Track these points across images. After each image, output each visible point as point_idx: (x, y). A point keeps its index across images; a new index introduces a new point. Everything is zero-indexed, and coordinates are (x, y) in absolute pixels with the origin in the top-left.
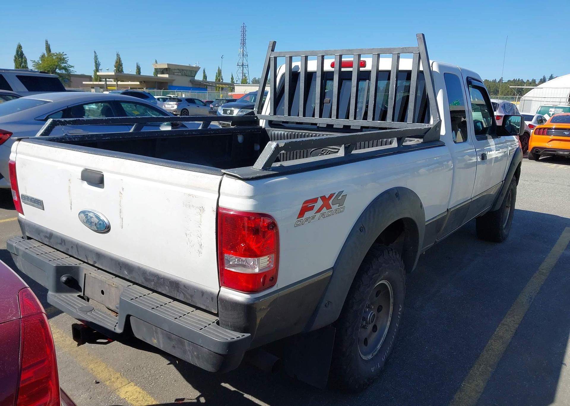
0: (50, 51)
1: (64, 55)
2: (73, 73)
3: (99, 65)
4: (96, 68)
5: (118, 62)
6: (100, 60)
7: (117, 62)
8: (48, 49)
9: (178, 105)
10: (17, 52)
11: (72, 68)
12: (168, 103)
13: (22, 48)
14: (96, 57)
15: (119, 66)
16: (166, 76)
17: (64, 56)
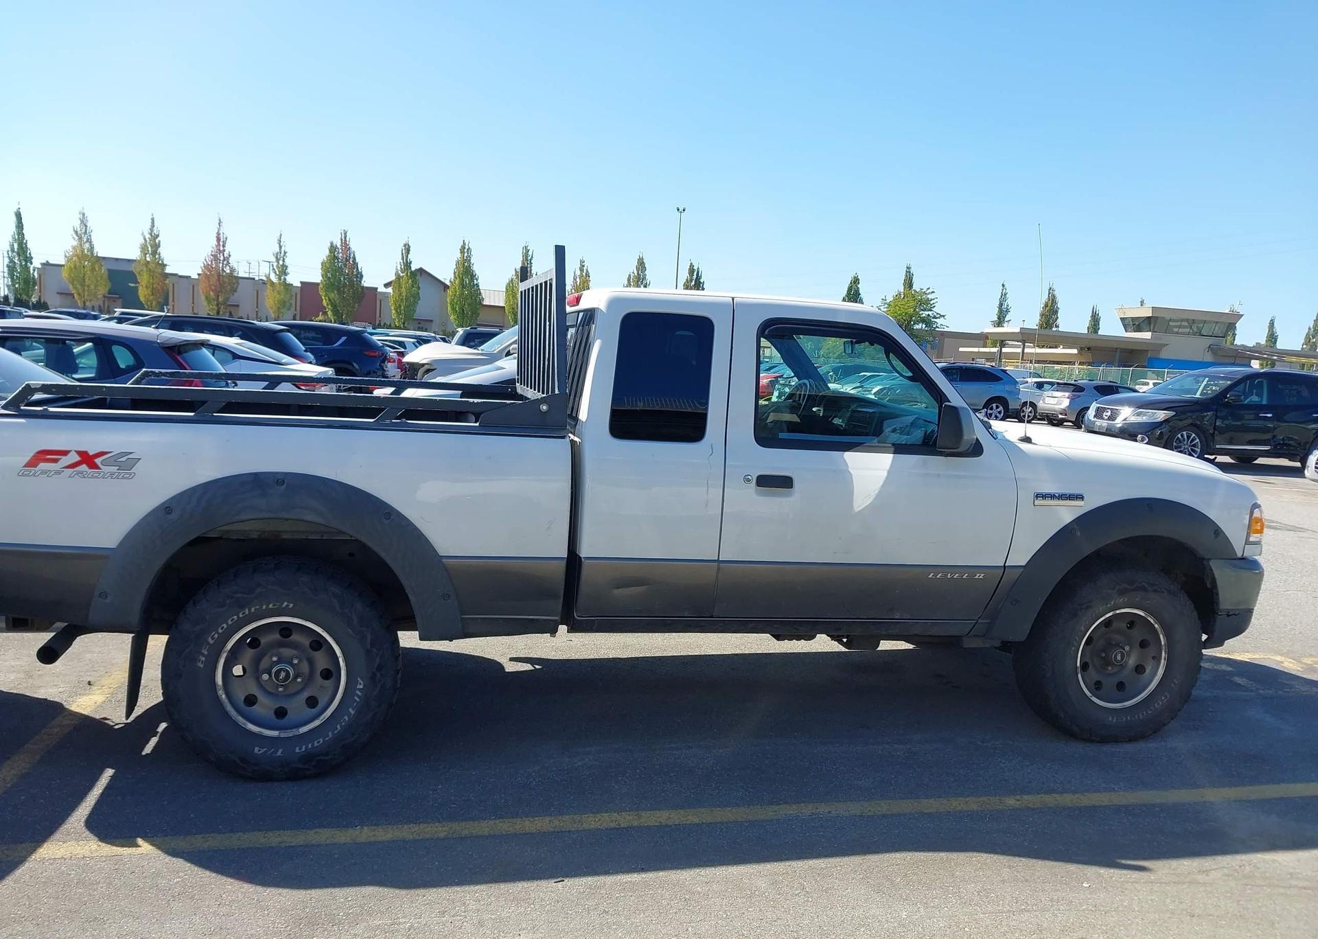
0: (911, 286)
1: (929, 293)
2: (942, 330)
3: (1008, 311)
4: (999, 318)
5: (1050, 305)
6: (1010, 301)
7: (1046, 306)
8: (909, 282)
9: (1072, 400)
10: (850, 289)
11: (942, 318)
12: (1050, 393)
13: (859, 283)
14: (1004, 296)
15: (1050, 313)
16: (1147, 335)
17: (930, 297)
